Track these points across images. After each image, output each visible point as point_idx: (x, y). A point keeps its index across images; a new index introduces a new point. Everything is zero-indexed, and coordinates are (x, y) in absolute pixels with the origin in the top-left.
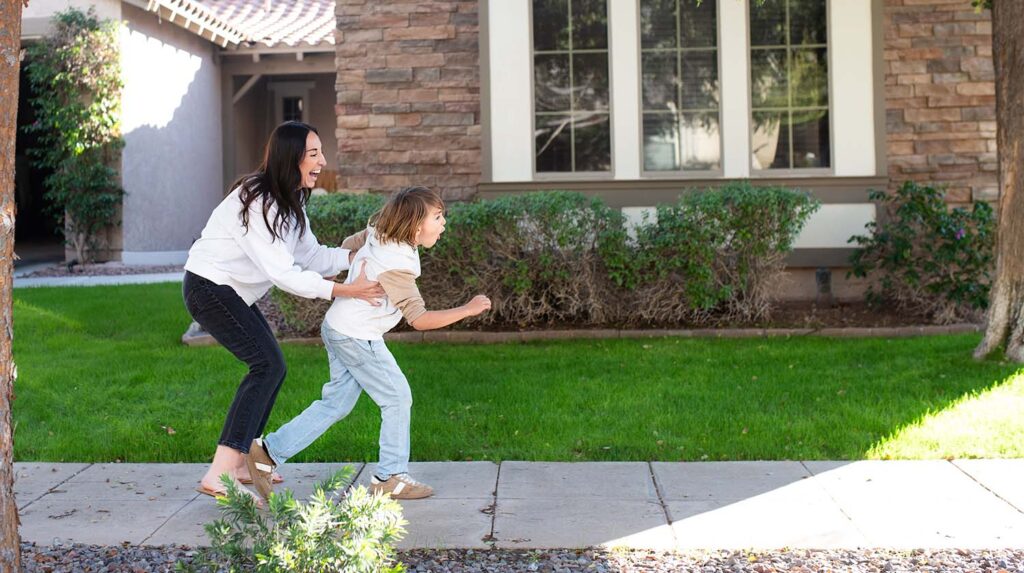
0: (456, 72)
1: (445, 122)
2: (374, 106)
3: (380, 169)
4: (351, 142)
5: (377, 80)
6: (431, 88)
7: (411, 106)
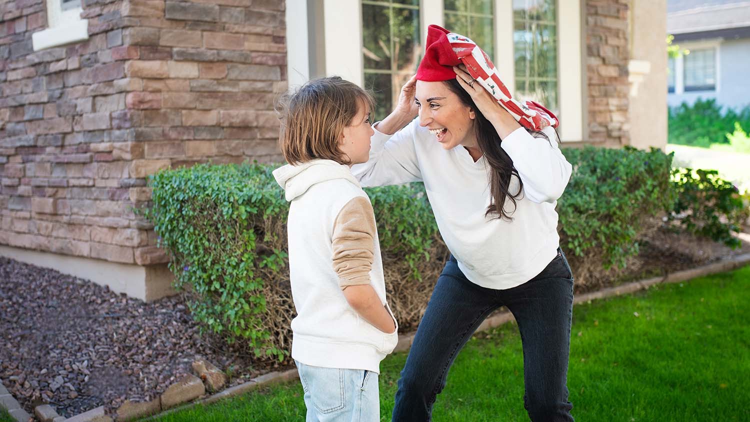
0: (261, 16)
1: (253, 76)
2: (175, 49)
3: (184, 133)
4: (149, 97)
5: (178, 16)
6: (237, 33)
7: (218, 54)
